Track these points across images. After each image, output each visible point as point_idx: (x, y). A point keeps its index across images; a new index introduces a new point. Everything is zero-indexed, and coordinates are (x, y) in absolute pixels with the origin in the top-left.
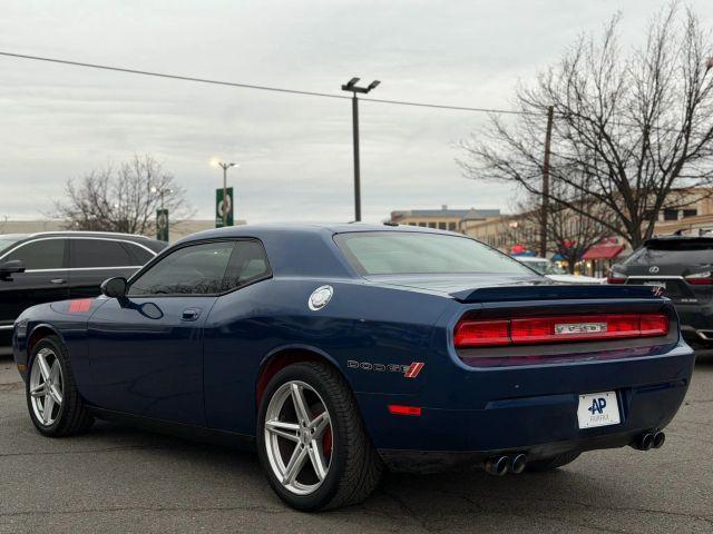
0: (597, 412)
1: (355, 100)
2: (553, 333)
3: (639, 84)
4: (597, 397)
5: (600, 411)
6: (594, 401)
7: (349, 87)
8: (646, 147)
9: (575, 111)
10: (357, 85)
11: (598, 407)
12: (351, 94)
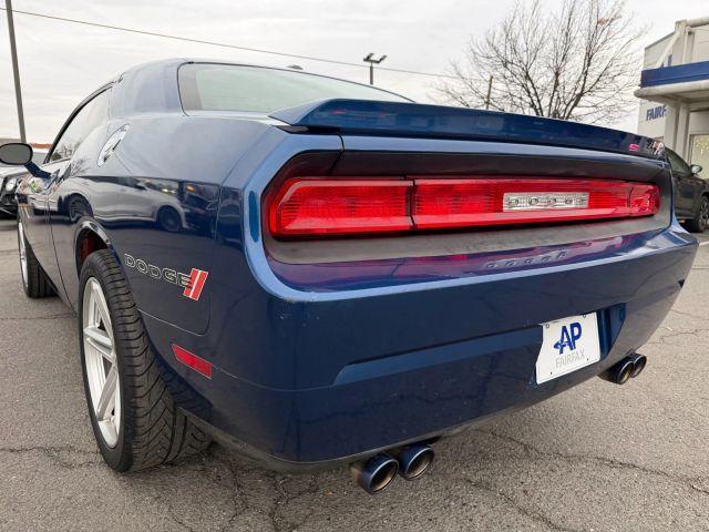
0: (567, 349)
1: (371, 68)
2: (500, 210)
3: (555, 40)
4: (567, 322)
5: (572, 346)
6: (564, 329)
7: (368, 59)
8: (557, 84)
9: (510, 60)
10: (372, 58)
11: (570, 340)
12: (369, 64)
